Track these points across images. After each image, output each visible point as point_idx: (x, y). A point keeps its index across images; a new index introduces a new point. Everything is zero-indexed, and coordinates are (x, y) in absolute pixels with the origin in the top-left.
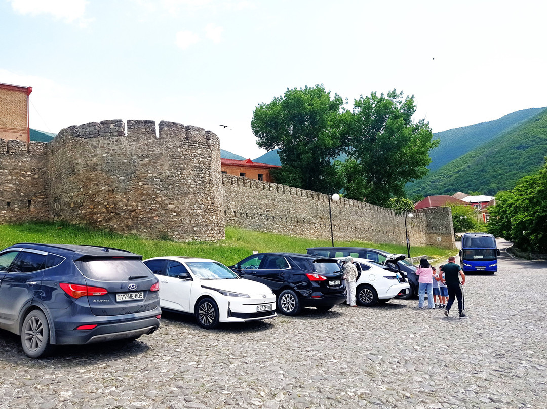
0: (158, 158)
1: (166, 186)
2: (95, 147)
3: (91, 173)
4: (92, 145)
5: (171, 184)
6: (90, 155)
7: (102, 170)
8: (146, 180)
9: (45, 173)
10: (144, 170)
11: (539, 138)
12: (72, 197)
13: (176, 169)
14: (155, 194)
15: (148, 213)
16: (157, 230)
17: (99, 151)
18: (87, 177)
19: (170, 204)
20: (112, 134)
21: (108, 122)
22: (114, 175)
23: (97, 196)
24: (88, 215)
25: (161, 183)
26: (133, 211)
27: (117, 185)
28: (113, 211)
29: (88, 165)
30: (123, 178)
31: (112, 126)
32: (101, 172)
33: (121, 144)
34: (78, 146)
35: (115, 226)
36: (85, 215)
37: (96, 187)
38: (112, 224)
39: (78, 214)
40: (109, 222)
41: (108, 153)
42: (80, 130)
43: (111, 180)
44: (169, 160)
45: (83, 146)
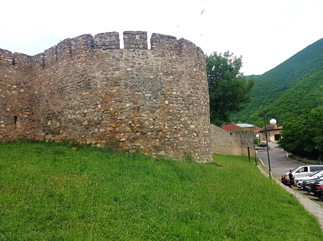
0: (180, 76)
1: (188, 105)
2: (118, 60)
3: (112, 88)
4: (114, 57)
5: (191, 104)
6: (111, 68)
7: (126, 85)
8: (172, 99)
9: (29, 88)
10: (169, 88)
11: (260, 91)
12: (85, 114)
13: (194, 88)
14: (179, 113)
15: (174, 133)
16: (182, 151)
17: (122, 65)
18: (106, 92)
19: (191, 124)
20: (137, 46)
21: (133, 33)
22: (139, 91)
23: (119, 113)
24: (109, 134)
25: (184, 102)
26: (160, 131)
27: (143, 102)
28: (139, 130)
29: (108, 79)
30: (149, 95)
31: (137, 37)
32: (124, 87)
33: (147, 58)
34: (95, 57)
35: (142, 147)
36: (104, 134)
37: (118, 103)
38: (138, 144)
39: (94, 133)
40: (134, 142)
41: (132, 67)
42: (97, 39)
43: (136, 96)
44: (189, 79)
45: (102, 57)
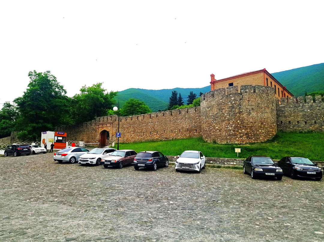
0: (213, 107)
5: (217, 117)
8: (209, 117)
10: (209, 113)
13: (219, 110)
14: (212, 123)
15: (210, 131)
25: (214, 118)
44: (217, 107)
